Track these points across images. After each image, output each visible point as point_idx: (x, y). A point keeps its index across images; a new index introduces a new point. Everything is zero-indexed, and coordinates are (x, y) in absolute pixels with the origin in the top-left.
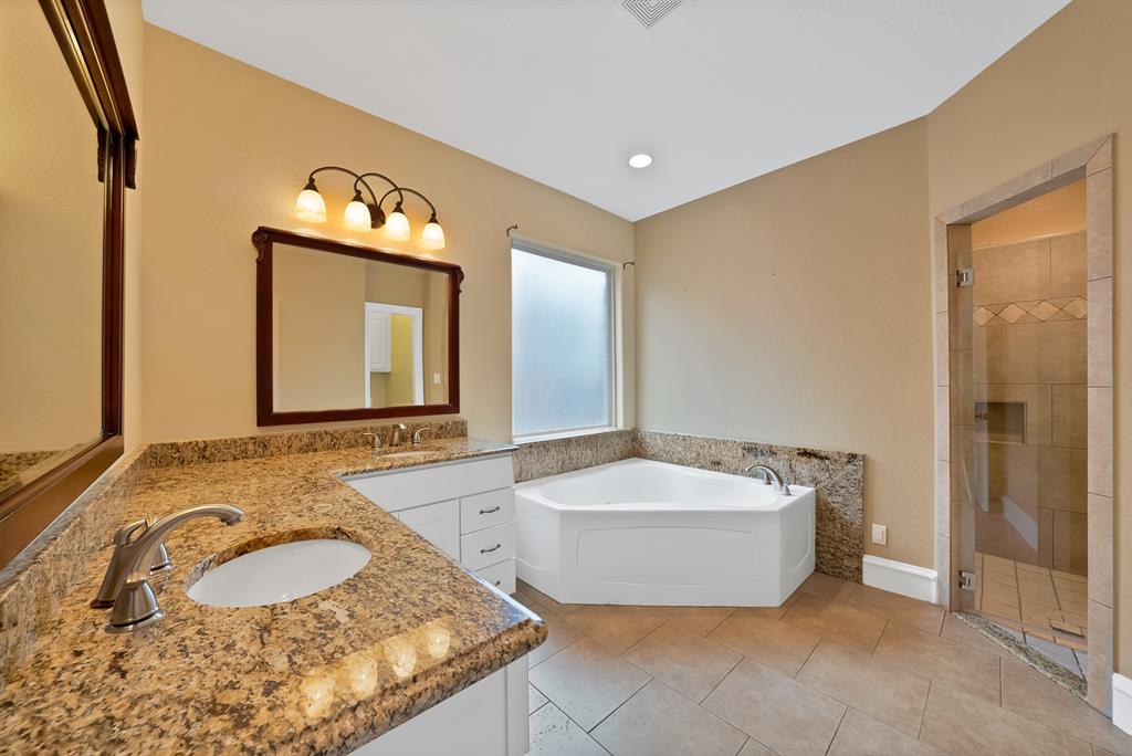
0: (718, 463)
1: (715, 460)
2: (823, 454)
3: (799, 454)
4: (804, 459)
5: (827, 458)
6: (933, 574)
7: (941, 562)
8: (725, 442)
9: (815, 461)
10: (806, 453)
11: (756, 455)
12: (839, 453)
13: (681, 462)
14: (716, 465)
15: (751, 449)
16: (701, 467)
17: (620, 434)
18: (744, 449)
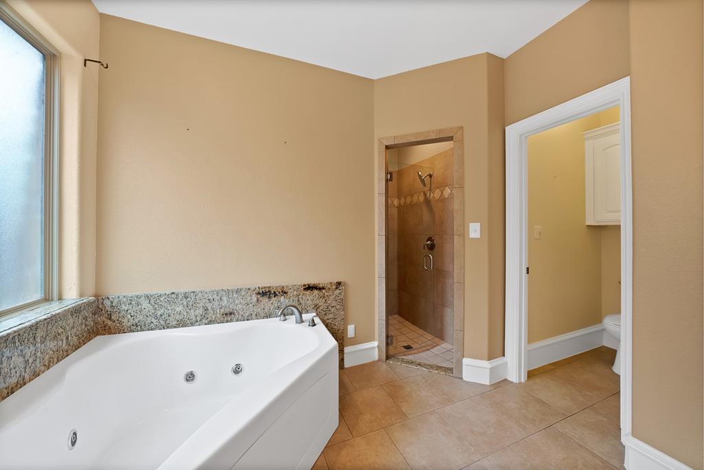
0: (231, 314)
1: (227, 311)
2: (321, 286)
3: (304, 289)
4: (308, 292)
5: (323, 288)
6: (375, 344)
7: (380, 336)
8: (238, 291)
9: (316, 292)
10: (309, 288)
11: (269, 297)
12: (331, 283)
13: (182, 324)
14: (228, 316)
15: (266, 293)
16: (210, 322)
17: (76, 311)
18: (259, 293)
